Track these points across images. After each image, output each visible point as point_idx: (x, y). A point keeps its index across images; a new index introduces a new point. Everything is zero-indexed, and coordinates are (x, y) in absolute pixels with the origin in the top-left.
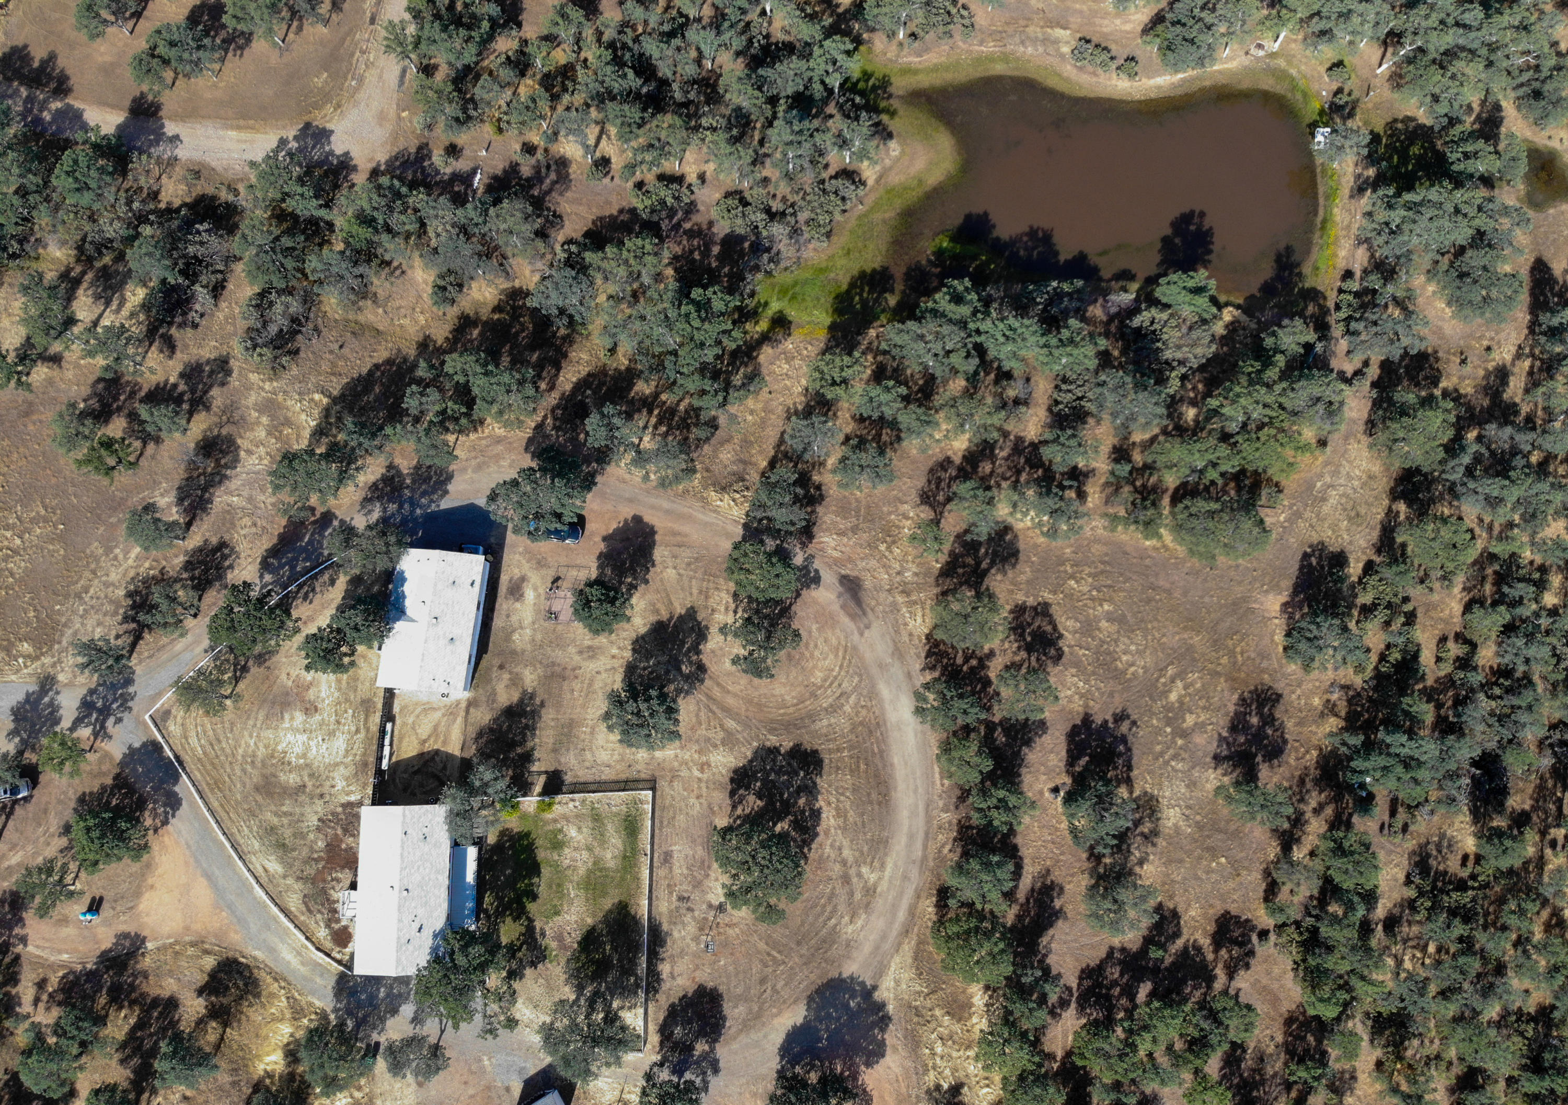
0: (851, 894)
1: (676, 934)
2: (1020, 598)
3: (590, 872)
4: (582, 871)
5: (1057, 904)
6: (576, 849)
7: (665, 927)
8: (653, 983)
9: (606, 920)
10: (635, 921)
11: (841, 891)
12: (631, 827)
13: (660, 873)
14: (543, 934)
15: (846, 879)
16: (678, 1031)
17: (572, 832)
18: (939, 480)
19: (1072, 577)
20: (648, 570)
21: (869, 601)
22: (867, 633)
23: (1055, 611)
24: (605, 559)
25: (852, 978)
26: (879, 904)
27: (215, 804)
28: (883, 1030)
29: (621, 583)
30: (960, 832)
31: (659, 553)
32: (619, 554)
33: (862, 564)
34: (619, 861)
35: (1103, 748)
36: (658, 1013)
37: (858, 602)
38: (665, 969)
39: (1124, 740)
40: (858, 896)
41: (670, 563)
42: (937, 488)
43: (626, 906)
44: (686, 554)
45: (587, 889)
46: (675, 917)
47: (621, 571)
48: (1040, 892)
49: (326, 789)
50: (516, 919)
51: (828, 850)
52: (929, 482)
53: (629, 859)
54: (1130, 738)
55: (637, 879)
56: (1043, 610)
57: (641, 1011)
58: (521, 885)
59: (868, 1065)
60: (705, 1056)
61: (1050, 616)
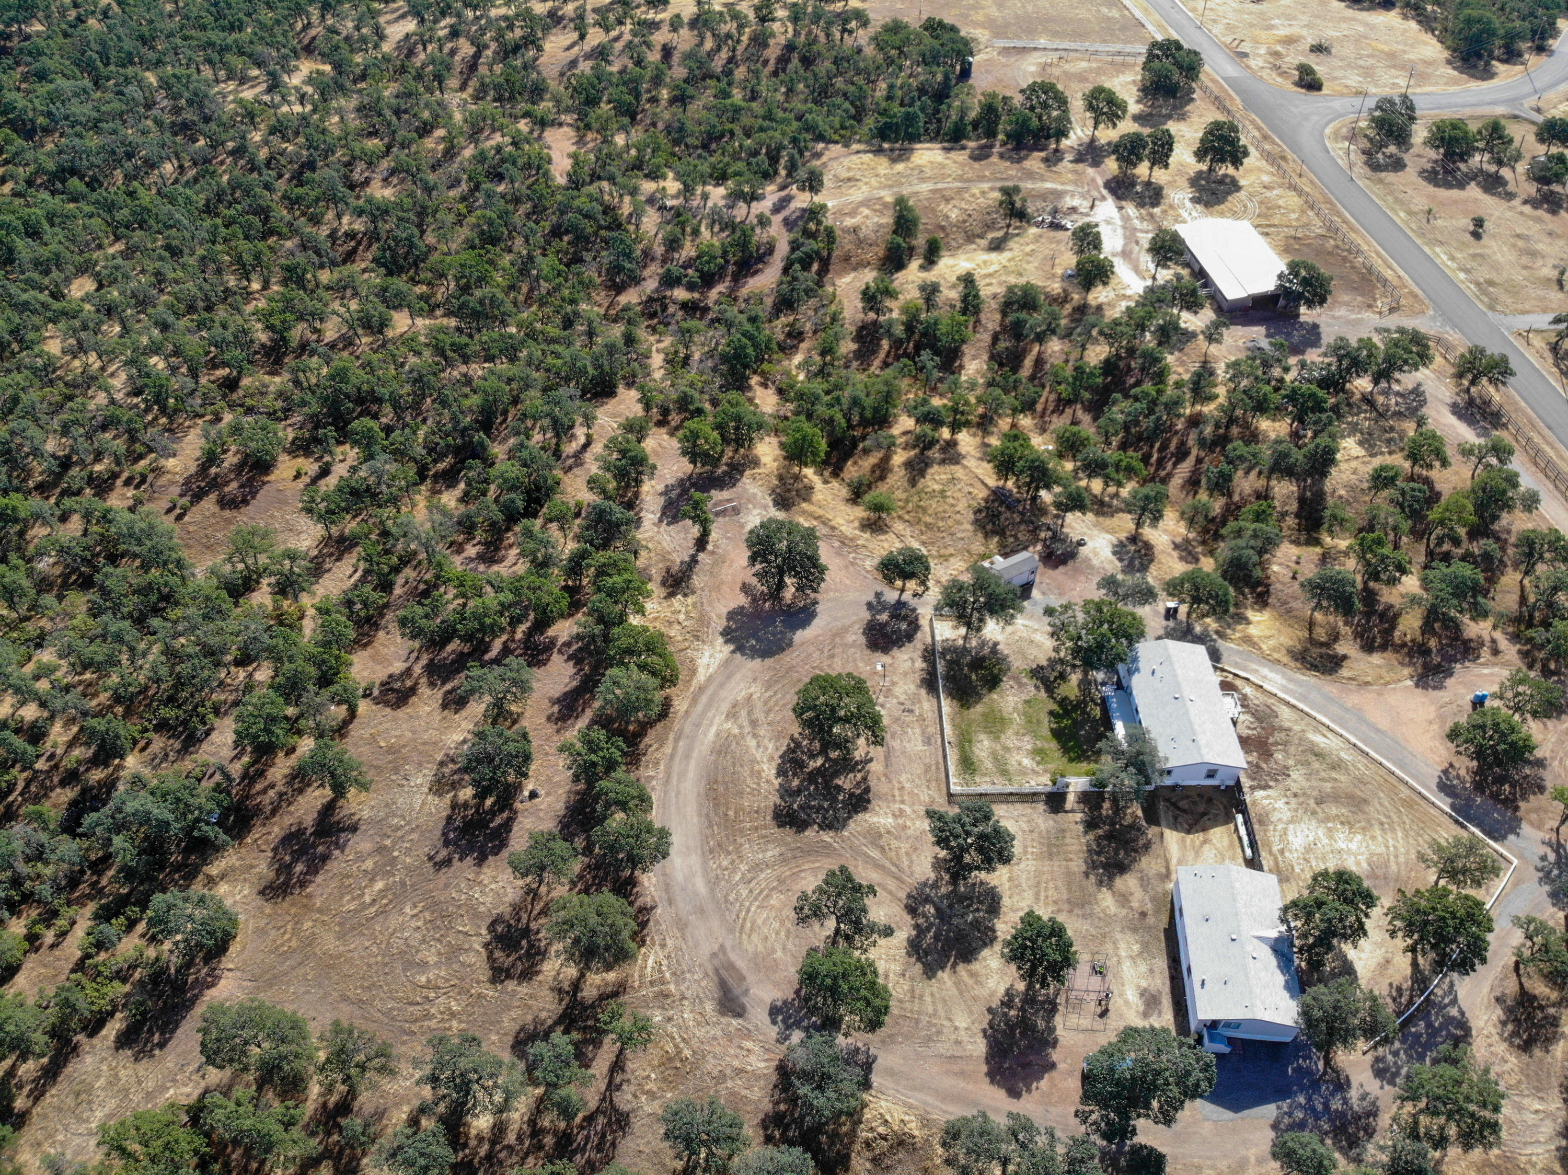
0: (750, 713)
1: (913, 687)
2: (524, 989)
3: (1002, 731)
4: (1010, 732)
5: (556, 708)
6: (1019, 748)
7: (923, 692)
8: (929, 654)
9: (980, 697)
10: (951, 694)
11: (759, 715)
12: (968, 764)
13: (933, 729)
14: (1036, 687)
15: (754, 723)
16: (904, 626)
17: (1027, 762)
18: (599, 1148)
19: (453, 1015)
20: (991, 1024)
21: (709, 986)
22: (716, 947)
23: (484, 974)
24: (1047, 1041)
25: (753, 658)
26: (725, 707)
27: (1402, 787)
28: (728, 627)
29: (1022, 1009)
30: (638, 760)
31: (980, 1047)
32: (1030, 1047)
33: (717, 1031)
34: (974, 739)
35: (473, 834)
36: (923, 637)
37: (724, 986)
38: (920, 664)
39: (447, 843)
40: (744, 713)
41: (963, 1036)
42: (604, 1136)
43: (962, 706)
44: (944, 1048)
45: (1002, 719)
46: (915, 699)
47: (1025, 1024)
48: (570, 717)
49: (1294, 801)
50: (1065, 699)
51: (771, 746)
52: (614, 1145)
53: (964, 741)
54: (440, 844)
55: (954, 726)
56: (499, 974)
57: (938, 638)
58: (1066, 722)
59: (743, 608)
60: (880, 612)
61: (492, 968)
